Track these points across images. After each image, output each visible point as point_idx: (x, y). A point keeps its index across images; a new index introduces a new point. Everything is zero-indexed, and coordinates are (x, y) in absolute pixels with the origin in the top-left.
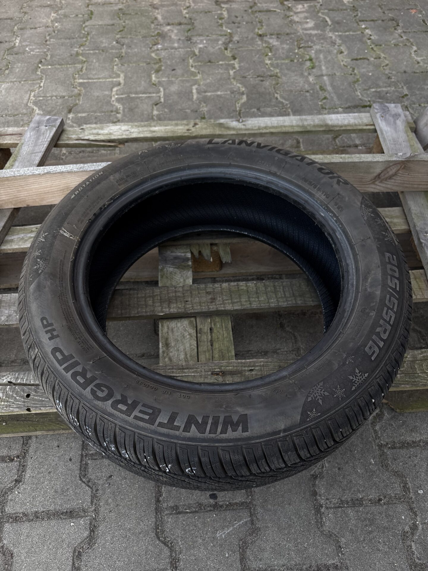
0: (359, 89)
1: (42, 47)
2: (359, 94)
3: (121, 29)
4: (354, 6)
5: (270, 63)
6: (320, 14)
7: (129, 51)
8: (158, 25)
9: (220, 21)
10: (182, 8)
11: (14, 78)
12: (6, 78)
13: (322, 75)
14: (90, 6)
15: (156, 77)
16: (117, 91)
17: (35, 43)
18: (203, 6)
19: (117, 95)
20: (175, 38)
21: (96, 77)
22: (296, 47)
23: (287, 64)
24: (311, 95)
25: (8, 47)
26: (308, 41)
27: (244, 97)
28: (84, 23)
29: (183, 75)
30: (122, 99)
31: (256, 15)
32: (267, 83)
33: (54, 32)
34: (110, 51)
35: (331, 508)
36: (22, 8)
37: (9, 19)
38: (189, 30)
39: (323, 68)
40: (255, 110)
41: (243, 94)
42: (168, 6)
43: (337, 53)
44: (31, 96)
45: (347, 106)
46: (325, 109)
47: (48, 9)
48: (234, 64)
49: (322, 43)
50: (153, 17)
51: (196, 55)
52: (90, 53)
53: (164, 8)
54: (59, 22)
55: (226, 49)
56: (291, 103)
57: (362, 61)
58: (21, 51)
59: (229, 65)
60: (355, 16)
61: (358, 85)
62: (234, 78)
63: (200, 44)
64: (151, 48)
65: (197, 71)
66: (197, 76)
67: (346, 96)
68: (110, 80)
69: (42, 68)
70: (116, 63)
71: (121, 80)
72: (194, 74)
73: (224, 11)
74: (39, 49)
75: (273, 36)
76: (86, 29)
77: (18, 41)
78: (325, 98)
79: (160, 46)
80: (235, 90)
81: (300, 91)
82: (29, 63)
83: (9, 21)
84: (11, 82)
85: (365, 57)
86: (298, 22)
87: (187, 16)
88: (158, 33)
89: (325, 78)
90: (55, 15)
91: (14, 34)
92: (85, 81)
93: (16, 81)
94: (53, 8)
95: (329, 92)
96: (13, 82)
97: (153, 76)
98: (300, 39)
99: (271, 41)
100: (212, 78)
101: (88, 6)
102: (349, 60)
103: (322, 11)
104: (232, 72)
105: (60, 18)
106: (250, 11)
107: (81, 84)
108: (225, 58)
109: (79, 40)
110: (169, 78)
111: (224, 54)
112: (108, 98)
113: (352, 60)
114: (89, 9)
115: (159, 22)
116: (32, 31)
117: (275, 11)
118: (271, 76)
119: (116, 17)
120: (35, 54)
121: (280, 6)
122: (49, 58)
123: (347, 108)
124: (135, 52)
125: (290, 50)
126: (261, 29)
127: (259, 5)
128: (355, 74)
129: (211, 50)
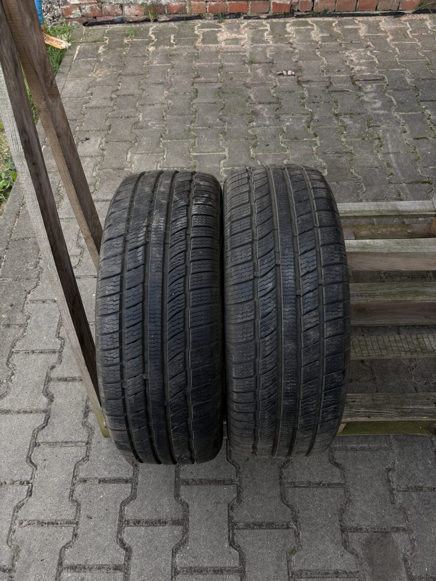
0: (420, 167)
1: (161, 122)
2: (420, 171)
3: (222, 107)
4: (415, 86)
5: (346, 141)
6: (386, 94)
7: (230, 127)
8: (252, 104)
9: (302, 101)
10: (270, 87)
11: (143, 150)
12: (137, 150)
13: (389, 153)
14: (195, 84)
15: (253, 151)
16: (224, 163)
17: (155, 119)
18: (287, 86)
19: (224, 167)
20: (266, 116)
21: (206, 151)
22: (367, 127)
23: (359, 142)
24: (380, 172)
25: (134, 122)
26: (376, 122)
27: (326, 170)
28: (192, 101)
29: (275, 151)
30: (228, 170)
31: (332, 95)
32: (343, 159)
33: (169, 109)
34: (215, 127)
35: (400, 491)
36: (139, 85)
37: (131, 95)
38: (277, 109)
39: (390, 146)
40: (335, 183)
41: (324, 168)
42: (258, 85)
43: (401, 133)
44: (158, 166)
45: (410, 181)
46: (392, 183)
47: (161, 87)
48: (316, 141)
49: (388, 123)
50: (247, 96)
51: (285, 132)
52: (200, 129)
53: (255, 88)
54: (172, 99)
55: (309, 127)
56: (364, 177)
57: (423, 140)
58: (145, 126)
59: (311, 142)
60: (416, 96)
61: (419, 162)
62: (316, 154)
63: (287, 122)
64: (247, 125)
65: (286, 147)
66: (286, 151)
67: (409, 173)
68: (218, 153)
69: (163, 141)
70: (220, 138)
71: (226, 153)
72: (284, 150)
73: (305, 91)
74: (159, 124)
75: (347, 116)
76: (194, 106)
77: (141, 116)
78: (391, 174)
79: (254, 124)
80: (318, 164)
81: (371, 167)
82: (152, 137)
83: (131, 97)
84: (141, 154)
85: (425, 136)
86: (367, 102)
87: (275, 95)
88: (252, 111)
89: (391, 155)
90: (167, 92)
91: (137, 110)
92: (198, 154)
93: (144, 153)
94: (165, 85)
95: (394, 169)
96: (142, 154)
97: (251, 150)
98: (369, 119)
99: (345, 120)
100: (299, 153)
101: (193, 84)
102: (411, 139)
103: (388, 91)
104: (314, 148)
105: (172, 95)
106: (327, 91)
107: (195, 157)
108: (308, 136)
109: (190, 116)
110: (264, 153)
111: (308, 132)
112: (218, 170)
113: (414, 139)
114: (195, 87)
115: (252, 101)
116: (151, 107)
117: (348, 91)
118: (346, 153)
119: (217, 95)
120: (156, 129)
121: (352, 85)
122: (167, 132)
123: (409, 183)
124: (235, 128)
125: (362, 129)
126: (337, 108)
127: (334, 84)
128: (416, 152)
129: (297, 128)
